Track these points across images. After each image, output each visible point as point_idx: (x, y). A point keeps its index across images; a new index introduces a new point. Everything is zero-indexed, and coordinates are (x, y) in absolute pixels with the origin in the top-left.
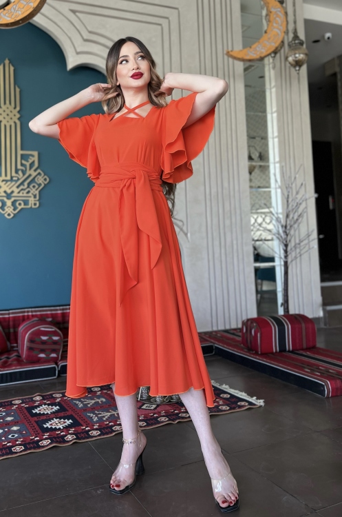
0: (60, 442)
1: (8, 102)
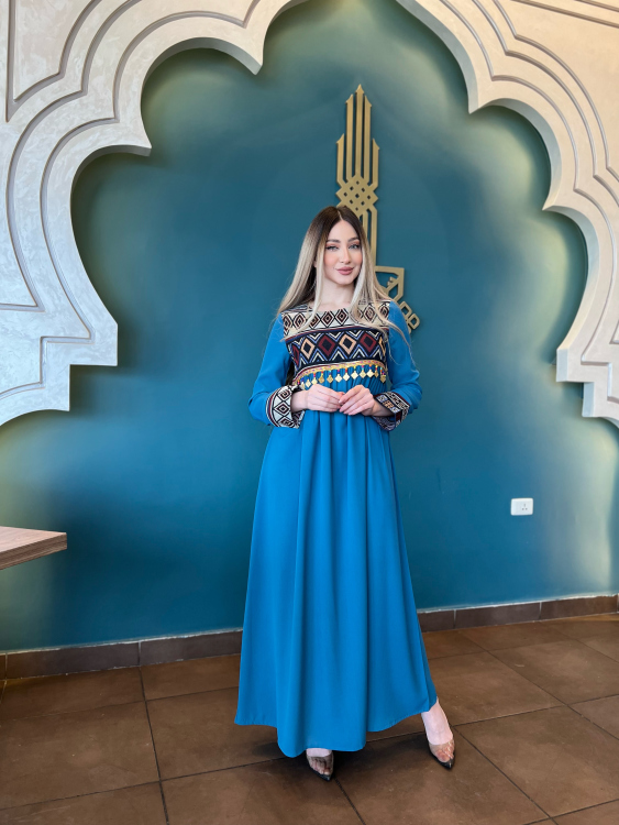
1: (358, 170)
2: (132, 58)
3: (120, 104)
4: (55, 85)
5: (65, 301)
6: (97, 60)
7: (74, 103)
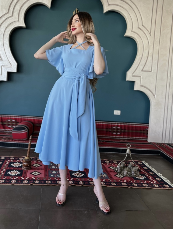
0: (76, 184)
2: (23, 8)
3: (20, 18)
4: (7, 15)
5: (6, 59)
6: (15, 9)
7: (10, 18)
